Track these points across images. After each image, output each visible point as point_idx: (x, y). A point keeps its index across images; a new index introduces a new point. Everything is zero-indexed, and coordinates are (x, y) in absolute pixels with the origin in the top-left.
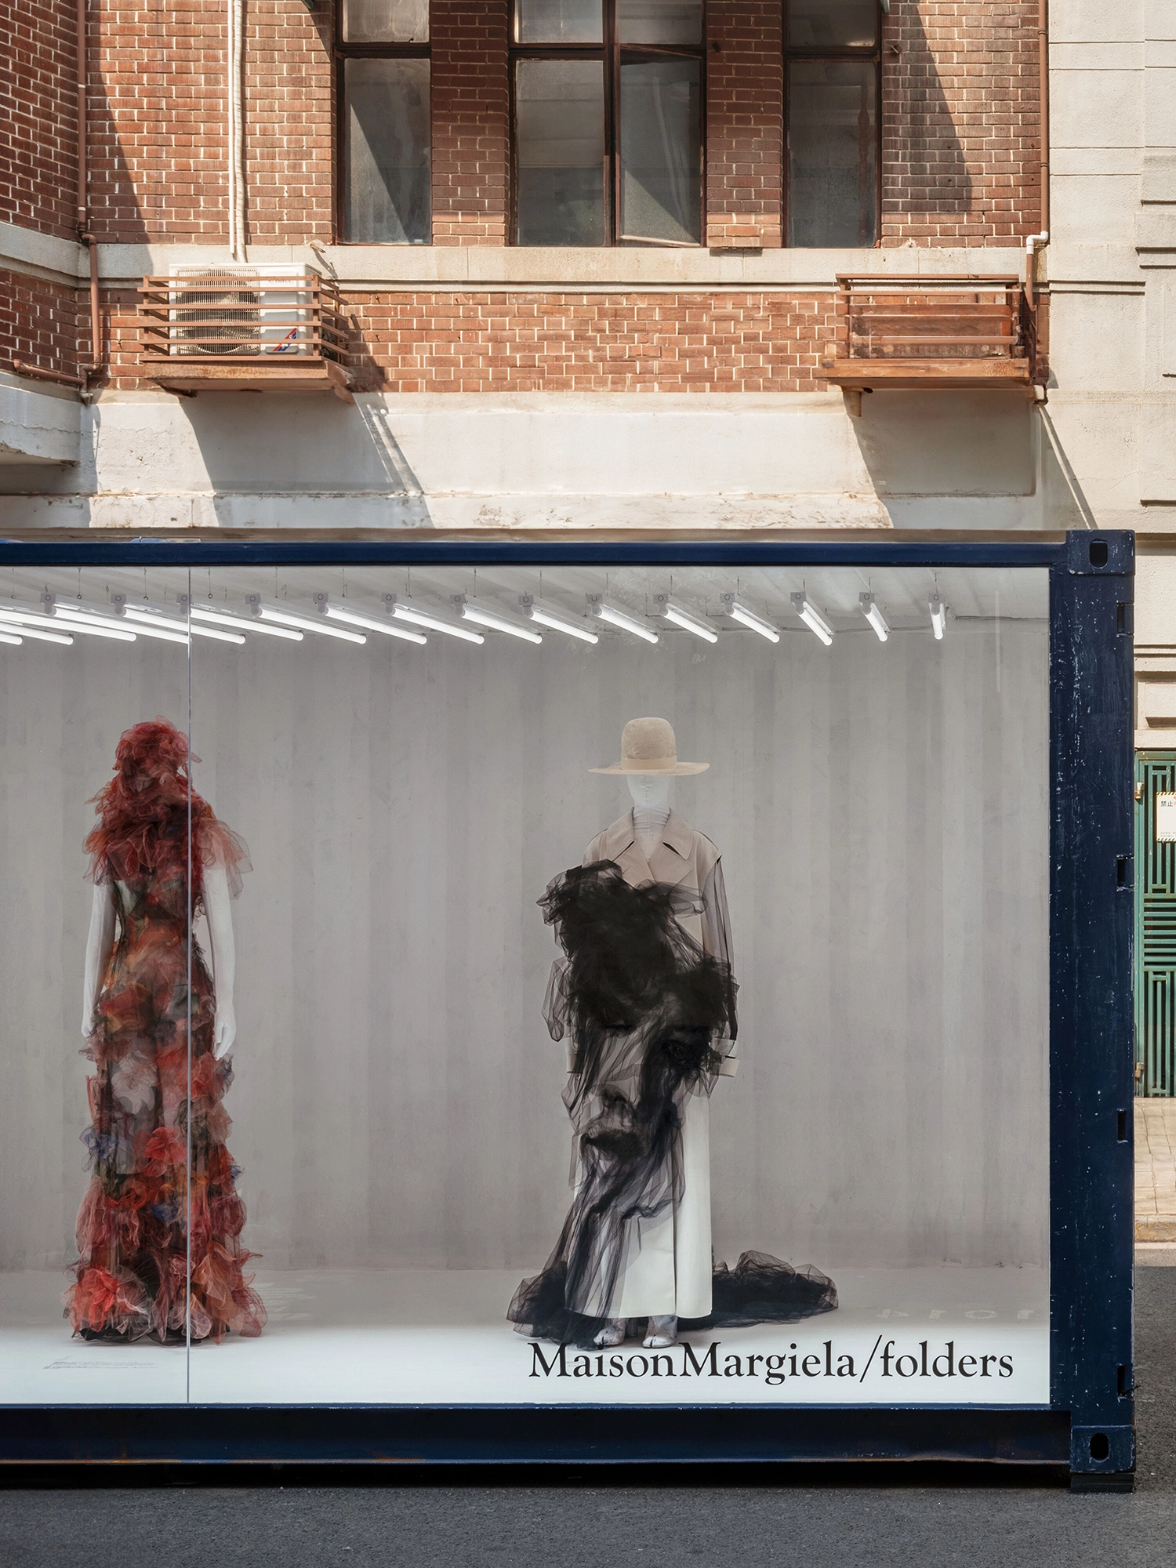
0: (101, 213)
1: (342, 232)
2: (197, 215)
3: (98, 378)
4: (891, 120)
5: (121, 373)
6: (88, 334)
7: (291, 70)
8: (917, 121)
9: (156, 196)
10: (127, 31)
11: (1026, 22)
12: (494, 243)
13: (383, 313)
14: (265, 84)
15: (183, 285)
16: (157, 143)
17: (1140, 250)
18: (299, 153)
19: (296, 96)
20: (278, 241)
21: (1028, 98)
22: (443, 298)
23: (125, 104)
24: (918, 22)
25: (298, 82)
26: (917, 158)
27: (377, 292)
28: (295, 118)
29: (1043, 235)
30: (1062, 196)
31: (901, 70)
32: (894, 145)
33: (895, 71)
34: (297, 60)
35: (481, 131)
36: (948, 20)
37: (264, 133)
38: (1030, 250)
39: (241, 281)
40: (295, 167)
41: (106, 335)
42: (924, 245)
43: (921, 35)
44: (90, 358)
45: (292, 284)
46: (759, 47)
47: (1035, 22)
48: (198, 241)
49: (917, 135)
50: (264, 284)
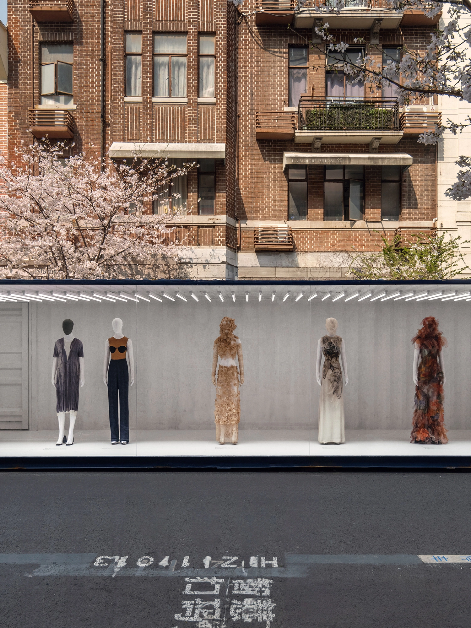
0: (239, 214)
1: (289, 218)
2: (260, 214)
3: (239, 249)
4: (404, 195)
5: (244, 247)
6: (237, 239)
7: (279, 185)
8: (410, 195)
9: (251, 211)
10: (246, 176)
11: (432, 175)
12: (321, 220)
13: (298, 234)
14: (274, 187)
15: (262, 229)
16: (252, 199)
17: (457, 222)
18: (281, 202)
19: (280, 190)
20: (276, 220)
21: (432, 190)
22: (311, 232)
23: (245, 192)
24: (409, 175)
25: (281, 187)
26: (409, 203)
27: (298, 231)
28: (280, 194)
29: (436, 219)
30: (440, 210)
31: (406, 185)
32: (405, 200)
33: (405, 185)
34: (280, 182)
35: (319, 197)
36: (416, 174)
37: (273, 197)
38: (434, 222)
39: (274, 228)
40: (280, 205)
41: (241, 239)
42: (411, 221)
43: (410, 177)
44: (237, 244)
45: (285, 229)
46: (377, 180)
47: (434, 175)
48: (260, 220)
49: (409, 198)
50: (279, 229)
